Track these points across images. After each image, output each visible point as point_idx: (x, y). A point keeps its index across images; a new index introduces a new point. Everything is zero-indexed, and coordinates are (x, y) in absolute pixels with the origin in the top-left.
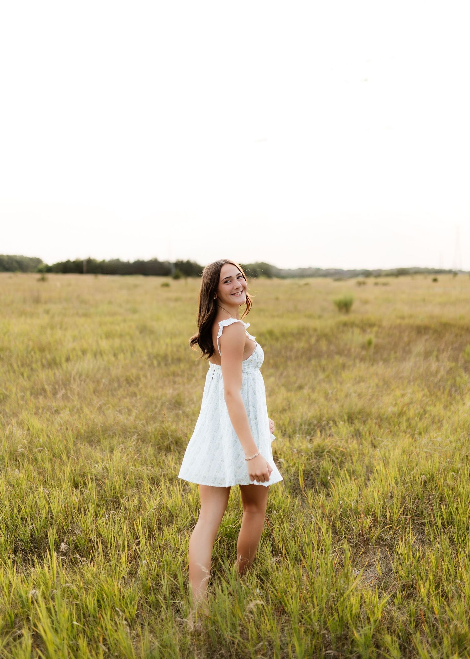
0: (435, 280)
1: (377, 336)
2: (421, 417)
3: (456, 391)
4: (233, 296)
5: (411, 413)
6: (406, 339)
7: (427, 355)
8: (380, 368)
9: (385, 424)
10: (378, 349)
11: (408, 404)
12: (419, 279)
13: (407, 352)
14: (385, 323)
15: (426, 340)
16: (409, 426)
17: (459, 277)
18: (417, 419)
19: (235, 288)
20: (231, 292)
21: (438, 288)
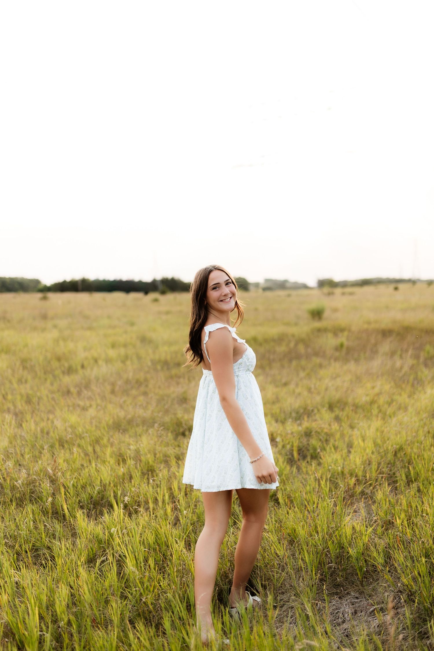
0: (396, 289)
1: (348, 339)
2: (390, 404)
3: (418, 383)
4: (221, 303)
5: (381, 400)
6: (373, 341)
7: (393, 354)
8: (352, 366)
9: (360, 411)
10: (349, 350)
11: (379, 394)
12: (382, 288)
13: (374, 352)
14: (354, 328)
15: (391, 342)
16: (380, 411)
17: (418, 285)
18: (386, 406)
19: (223, 294)
20: (219, 298)
21: (399, 296)
